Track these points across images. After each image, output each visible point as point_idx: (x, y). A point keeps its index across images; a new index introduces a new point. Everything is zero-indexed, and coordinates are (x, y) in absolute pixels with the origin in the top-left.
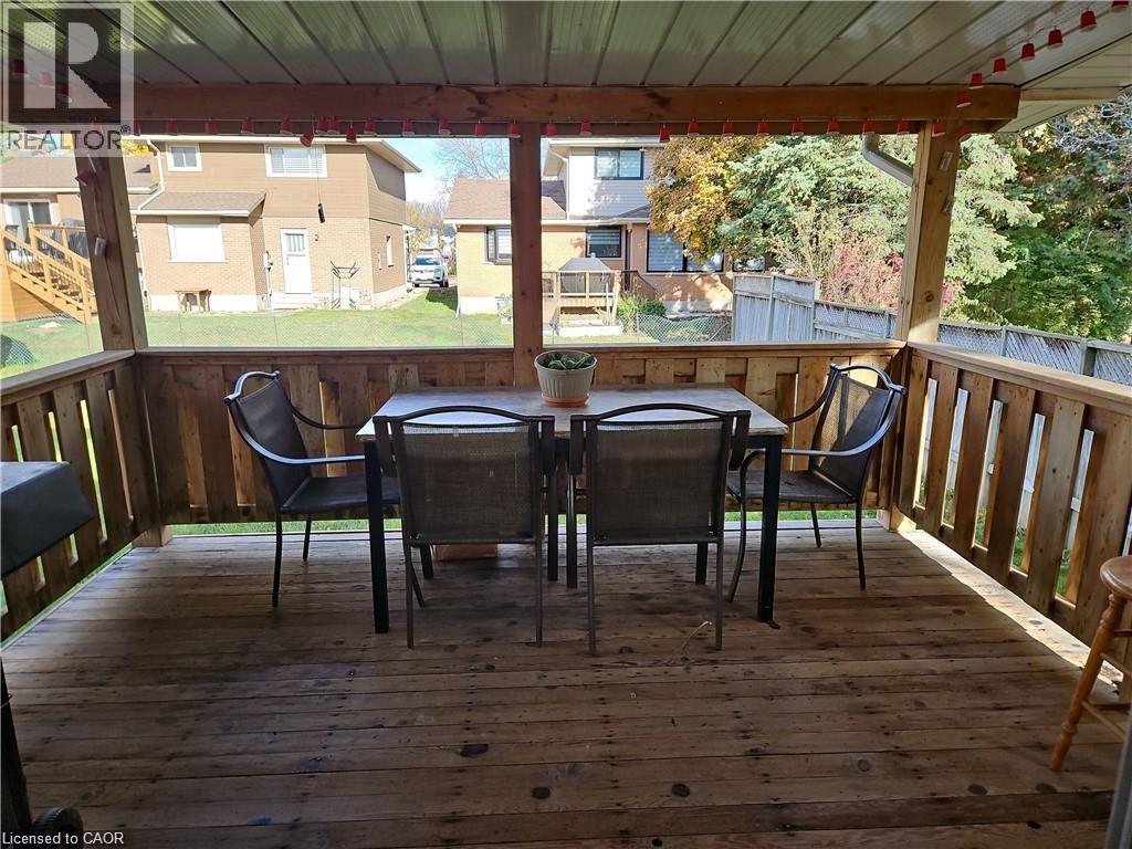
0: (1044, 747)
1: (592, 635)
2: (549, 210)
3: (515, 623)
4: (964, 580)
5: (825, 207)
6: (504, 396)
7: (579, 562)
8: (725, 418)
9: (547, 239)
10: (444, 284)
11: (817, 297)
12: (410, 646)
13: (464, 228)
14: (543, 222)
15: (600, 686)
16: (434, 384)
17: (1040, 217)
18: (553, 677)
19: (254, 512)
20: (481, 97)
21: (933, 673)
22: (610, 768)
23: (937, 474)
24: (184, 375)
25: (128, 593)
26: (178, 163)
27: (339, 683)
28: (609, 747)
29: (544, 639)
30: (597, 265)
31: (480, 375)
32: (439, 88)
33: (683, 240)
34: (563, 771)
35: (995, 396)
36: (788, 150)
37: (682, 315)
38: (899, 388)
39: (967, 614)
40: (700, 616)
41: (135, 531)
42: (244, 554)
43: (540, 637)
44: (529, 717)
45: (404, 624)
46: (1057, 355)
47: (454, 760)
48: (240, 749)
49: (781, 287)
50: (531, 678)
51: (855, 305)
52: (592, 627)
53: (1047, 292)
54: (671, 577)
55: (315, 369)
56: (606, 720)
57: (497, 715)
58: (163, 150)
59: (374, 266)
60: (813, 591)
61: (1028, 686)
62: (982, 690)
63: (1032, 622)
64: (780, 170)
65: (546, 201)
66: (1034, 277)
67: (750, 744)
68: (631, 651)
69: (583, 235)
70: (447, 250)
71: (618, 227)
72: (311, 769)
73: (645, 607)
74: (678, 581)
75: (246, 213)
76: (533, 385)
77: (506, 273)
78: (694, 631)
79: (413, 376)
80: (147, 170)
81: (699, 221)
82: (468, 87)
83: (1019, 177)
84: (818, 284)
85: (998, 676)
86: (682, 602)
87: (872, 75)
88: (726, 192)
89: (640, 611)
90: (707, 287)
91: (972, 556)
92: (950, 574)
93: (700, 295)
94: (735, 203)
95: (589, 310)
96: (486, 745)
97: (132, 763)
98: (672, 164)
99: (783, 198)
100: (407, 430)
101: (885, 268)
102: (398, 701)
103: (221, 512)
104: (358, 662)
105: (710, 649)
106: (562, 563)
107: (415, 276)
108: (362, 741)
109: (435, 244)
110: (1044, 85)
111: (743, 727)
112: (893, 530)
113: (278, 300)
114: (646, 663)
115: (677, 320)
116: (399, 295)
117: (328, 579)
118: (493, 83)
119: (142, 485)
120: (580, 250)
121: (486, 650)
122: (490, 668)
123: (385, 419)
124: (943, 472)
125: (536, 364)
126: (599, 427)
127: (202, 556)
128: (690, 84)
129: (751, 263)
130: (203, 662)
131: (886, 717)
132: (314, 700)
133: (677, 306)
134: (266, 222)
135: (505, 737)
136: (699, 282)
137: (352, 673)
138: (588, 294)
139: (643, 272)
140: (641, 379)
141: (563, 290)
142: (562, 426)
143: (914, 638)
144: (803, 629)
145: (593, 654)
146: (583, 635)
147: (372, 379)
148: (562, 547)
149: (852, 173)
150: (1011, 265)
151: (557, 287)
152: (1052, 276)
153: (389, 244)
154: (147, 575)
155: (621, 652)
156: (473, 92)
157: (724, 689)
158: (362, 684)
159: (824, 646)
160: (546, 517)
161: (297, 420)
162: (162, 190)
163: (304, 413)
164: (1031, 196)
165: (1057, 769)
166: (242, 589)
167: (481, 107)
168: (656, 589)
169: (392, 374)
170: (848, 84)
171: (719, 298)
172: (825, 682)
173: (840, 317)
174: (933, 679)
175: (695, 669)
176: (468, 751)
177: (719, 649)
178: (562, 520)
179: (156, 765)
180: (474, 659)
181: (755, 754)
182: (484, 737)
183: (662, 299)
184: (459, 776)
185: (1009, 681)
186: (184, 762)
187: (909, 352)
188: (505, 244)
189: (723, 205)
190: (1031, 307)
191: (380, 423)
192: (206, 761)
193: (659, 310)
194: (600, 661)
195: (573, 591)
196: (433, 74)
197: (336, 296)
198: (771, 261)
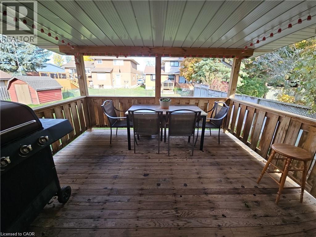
0: (255, 178)
1: (169, 152)
2: (162, 72)
3: (154, 149)
4: (238, 143)
5: (211, 72)
6: (153, 106)
7: (166, 137)
8: (196, 112)
9: (162, 77)
10: (143, 84)
11: (209, 89)
12: (135, 153)
13: (147, 75)
14: (161, 74)
15: (170, 162)
16: (140, 103)
17: (249, 75)
18: (161, 160)
19: (108, 126)
20: (150, 49)
21: (233, 162)
22: (172, 180)
23: (233, 123)
24: (95, 101)
25: (85, 140)
26: (98, 63)
27: (122, 160)
28: (172, 175)
29: (160, 153)
30: (170, 81)
31: (149, 102)
32: (142, 47)
33: (186, 78)
34: (163, 180)
35: (246, 109)
36: (205, 62)
37: (185, 91)
38: (229, 107)
39: (239, 150)
40: (189, 149)
41: (86, 129)
42: (106, 134)
43: (159, 152)
44: (156, 168)
45: (134, 149)
46: (252, 100)
47: (142, 177)
48: (102, 173)
49: (202, 86)
50: (157, 161)
51: (216, 90)
52: (169, 151)
53: (249, 89)
54: (183, 141)
55: (118, 100)
56: (171, 170)
57: (150, 168)
58: (96, 60)
59: (131, 81)
60: (210, 144)
61: (251, 165)
62: (242, 165)
63: (251, 152)
64: (203, 65)
65: (162, 70)
66: (247, 86)
67: (199, 176)
68: (176, 155)
69: (168, 76)
70: (144, 78)
71: (174, 75)
72: (115, 177)
73: (179, 147)
74: (185, 142)
75: (110, 72)
76: (159, 104)
77: (154, 82)
78: (188, 152)
79: (136, 102)
80: (93, 64)
81: (188, 75)
82: (148, 47)
83: (245, 68)
84: (209, 86)
85: (245, 163)
86: (185, 146)
87: (225, 46)
88: (193, 69)
89: (178, 148)
90: (189, 86)
91: (240, 139)
92: (235, 142)
93: (188, 87)
94: (195, 71)
95: (168, 89)
96: (148, 174)
97: (83, 175)
98: (184, 64)
99: (204, 71)
100: (134, 113)
101: (221, 83)
102: (132, 164)
103: (102, 126)
104: (125, 156)
105: (191, 156)
106: (163, 137)
107: (138, 83)
108: (125, 172)
109: (142, 77)
110: (259, 49)
111: (197, 172)
112: (224, 132)
113: (115, 87)
114: (179, 158)
115: (184, 91)
116: (135, 86)
117: (121, 139)
118: (153, 46)
119: (88, 121)
120: (167, 79)
121: (149, 154)
122: (149, 158)
123: (130, 111)
124: (235, 123)
125: (159, 100)
126: (172, 113)
127: (99, 134)
128: (191, 47)
129: (197, 82)
130: (97, 155)
131: (225, 171)
132: (117, 163)
133: (184, 89)
134: (113, 73)
135: (152, 173)
136: (188, 85)
137: (124, 158)
138: (168, 86)
139: (178, 83)
140: (179, 103)
141: (164, 86)
142: (164, 113)
143: (229, 155)
144: (208, 152)
145: (169, 156)
146: (167, 152)
147: (129, 102)
148: (163, 134)
149: (216, 66)
150: (243, 84)
151: (163, 85)
152: (250, 86)
153: (134, 77)
154: (88, 137)
155: (174, 156)
156: (149, 48)
157: (193, 164)
158: (125, 160)
159: (212, 155)
160: (161, 129)
161: (115, 110)
162: (96, 67)
163: (116, 108)
164: (247, 71)
165: (258, 183)
166: (105, 140)
167: (150, 51)
168: (181, 143)
169: (133, 101)
170: (221, 48)
171: (191, 88)
172: (213, 163)
173: (213, 92)
174: (233, 163)
175: (188, 160)
176: (145, 175)
177: (193, 156)
178: (164, 129)
179: (87, 175)
180: (147, 156)
181: (200, 178)
182: (148, 172)
183: (181, 88)
184: (143, 180)
185: (247, 164)
186: (92, 175)
187: (229, 100)
188: (154, 77)
189: (193, 71)
190: (246, 91)
191: (129, 112)
192: (96, 175)
193: (181, 90)
194: (170, 157)
195: (165, 143)
196: (141, 44)
197: (125, 86)
198: (201, 82)
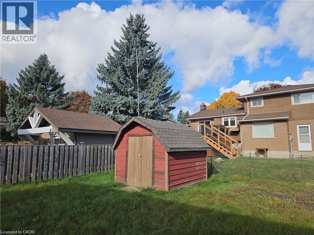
58: (249, 101)
134: (290, 122)
162: (248, 114)
